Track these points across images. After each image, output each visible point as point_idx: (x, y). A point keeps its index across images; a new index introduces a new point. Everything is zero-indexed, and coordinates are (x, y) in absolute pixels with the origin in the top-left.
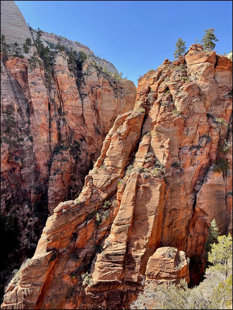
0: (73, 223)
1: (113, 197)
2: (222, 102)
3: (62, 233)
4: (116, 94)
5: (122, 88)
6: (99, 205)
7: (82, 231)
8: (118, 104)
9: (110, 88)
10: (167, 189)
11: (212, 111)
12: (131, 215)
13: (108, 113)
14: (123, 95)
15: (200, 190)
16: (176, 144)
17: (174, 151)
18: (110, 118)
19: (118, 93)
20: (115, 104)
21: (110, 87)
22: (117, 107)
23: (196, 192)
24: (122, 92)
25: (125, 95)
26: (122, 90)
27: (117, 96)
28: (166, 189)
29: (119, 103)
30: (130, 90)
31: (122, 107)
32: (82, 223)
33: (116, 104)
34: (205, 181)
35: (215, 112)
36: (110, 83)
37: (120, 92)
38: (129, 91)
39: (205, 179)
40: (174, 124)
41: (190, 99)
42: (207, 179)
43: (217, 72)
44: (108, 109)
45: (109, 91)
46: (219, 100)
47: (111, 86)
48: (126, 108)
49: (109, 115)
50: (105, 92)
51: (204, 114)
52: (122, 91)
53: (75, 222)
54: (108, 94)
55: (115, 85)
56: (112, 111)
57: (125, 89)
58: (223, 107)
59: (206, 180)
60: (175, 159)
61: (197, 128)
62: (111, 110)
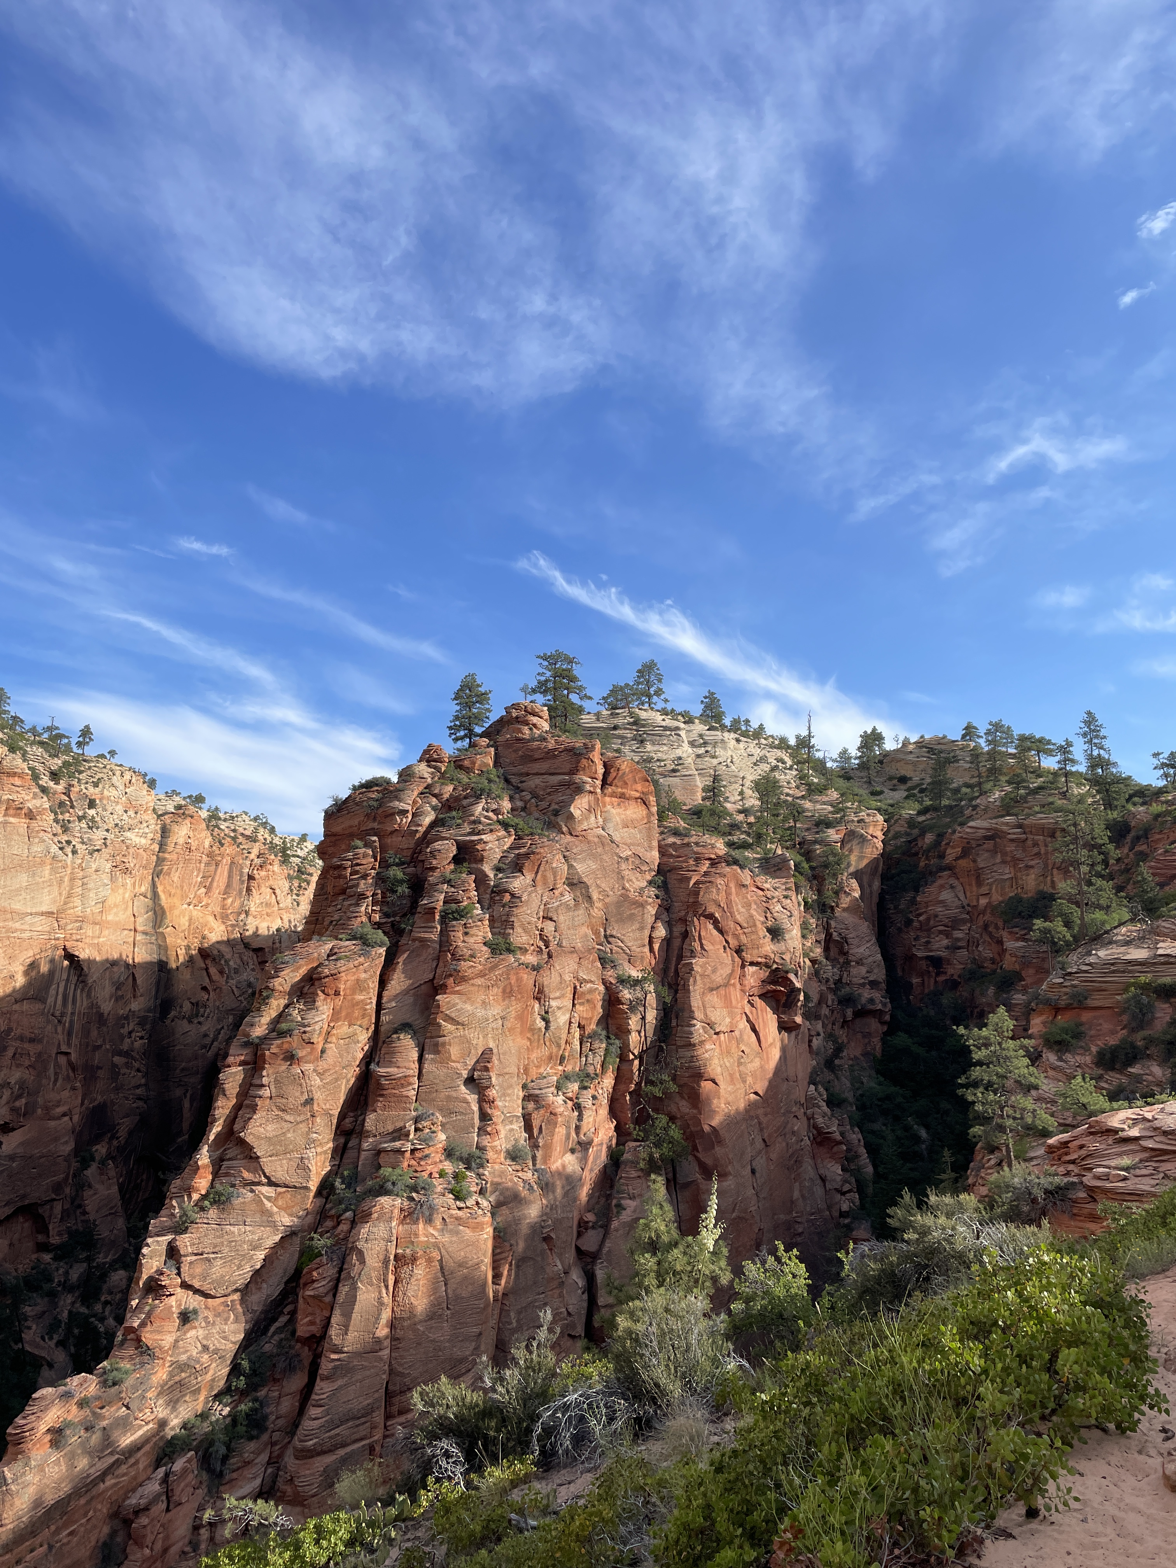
0: (102, 1486)
1: (272, 1329)
2: (636, 911)
3: (51, 1547)
4: (65, 829)
5: (92, 804)
6: (213, 1380)
7: (152, 1520)
8: (72, 879)
9: (37, 802)
10: (503, 1255)
11: (609, 943)
12: (376, 1395)
13: (17, 925)
14: (98, 835)
15: (605, 1250)
16: (513, 1069)
17: (509, 1095)
18: (31, 953)
19: (78, 827)
20: (61, 881)
21: (35, 796)
22: (69, 896)
23: (590, 1260)
24: (93, 825)
25: (110, 836)
26: (92, 812)
27: (68, 842)
28: (498, 1257)
29: (81, 874)
30: (131, 813)
31: (92, 894)
32: (140, 1480)
33: (66, 879)
34: (615, 1210)
35: (621, 944)
36: (36, 777)
37: (83, 824)
38: (125, 817)
39: (614, 1202)
40: (500, 990)
41: (545, 899)
42: (622, 1202)
43: (609, 807)
44: (17, 906)
45: (31, 815)
46: (626, 904)
47: (44, 790)
48: (110, 902)
49: (26, 935)
50: (12, 820)
51: (589, 951)
52: (93, 819)
53: (110, 1482)
54: (23, 830)
55: (60, 788)
56: (42, 914)
57: (110, 809)
58: (642, 929)
59: (619, 1206)
60: (512, 1130)
61: (574, 1005)
62: (34, 911)
